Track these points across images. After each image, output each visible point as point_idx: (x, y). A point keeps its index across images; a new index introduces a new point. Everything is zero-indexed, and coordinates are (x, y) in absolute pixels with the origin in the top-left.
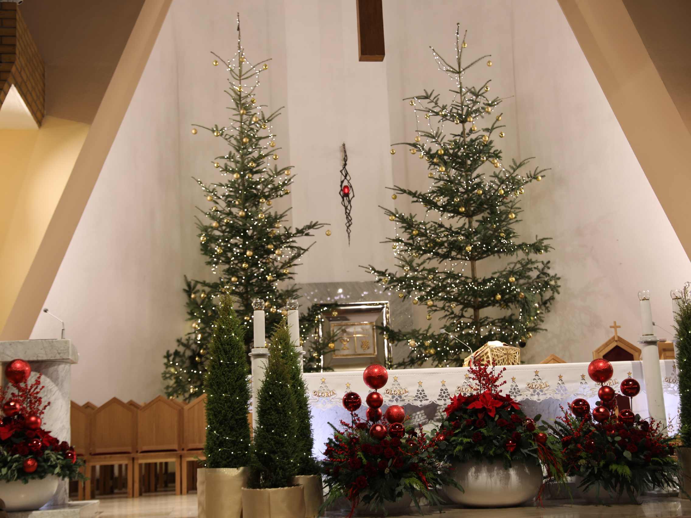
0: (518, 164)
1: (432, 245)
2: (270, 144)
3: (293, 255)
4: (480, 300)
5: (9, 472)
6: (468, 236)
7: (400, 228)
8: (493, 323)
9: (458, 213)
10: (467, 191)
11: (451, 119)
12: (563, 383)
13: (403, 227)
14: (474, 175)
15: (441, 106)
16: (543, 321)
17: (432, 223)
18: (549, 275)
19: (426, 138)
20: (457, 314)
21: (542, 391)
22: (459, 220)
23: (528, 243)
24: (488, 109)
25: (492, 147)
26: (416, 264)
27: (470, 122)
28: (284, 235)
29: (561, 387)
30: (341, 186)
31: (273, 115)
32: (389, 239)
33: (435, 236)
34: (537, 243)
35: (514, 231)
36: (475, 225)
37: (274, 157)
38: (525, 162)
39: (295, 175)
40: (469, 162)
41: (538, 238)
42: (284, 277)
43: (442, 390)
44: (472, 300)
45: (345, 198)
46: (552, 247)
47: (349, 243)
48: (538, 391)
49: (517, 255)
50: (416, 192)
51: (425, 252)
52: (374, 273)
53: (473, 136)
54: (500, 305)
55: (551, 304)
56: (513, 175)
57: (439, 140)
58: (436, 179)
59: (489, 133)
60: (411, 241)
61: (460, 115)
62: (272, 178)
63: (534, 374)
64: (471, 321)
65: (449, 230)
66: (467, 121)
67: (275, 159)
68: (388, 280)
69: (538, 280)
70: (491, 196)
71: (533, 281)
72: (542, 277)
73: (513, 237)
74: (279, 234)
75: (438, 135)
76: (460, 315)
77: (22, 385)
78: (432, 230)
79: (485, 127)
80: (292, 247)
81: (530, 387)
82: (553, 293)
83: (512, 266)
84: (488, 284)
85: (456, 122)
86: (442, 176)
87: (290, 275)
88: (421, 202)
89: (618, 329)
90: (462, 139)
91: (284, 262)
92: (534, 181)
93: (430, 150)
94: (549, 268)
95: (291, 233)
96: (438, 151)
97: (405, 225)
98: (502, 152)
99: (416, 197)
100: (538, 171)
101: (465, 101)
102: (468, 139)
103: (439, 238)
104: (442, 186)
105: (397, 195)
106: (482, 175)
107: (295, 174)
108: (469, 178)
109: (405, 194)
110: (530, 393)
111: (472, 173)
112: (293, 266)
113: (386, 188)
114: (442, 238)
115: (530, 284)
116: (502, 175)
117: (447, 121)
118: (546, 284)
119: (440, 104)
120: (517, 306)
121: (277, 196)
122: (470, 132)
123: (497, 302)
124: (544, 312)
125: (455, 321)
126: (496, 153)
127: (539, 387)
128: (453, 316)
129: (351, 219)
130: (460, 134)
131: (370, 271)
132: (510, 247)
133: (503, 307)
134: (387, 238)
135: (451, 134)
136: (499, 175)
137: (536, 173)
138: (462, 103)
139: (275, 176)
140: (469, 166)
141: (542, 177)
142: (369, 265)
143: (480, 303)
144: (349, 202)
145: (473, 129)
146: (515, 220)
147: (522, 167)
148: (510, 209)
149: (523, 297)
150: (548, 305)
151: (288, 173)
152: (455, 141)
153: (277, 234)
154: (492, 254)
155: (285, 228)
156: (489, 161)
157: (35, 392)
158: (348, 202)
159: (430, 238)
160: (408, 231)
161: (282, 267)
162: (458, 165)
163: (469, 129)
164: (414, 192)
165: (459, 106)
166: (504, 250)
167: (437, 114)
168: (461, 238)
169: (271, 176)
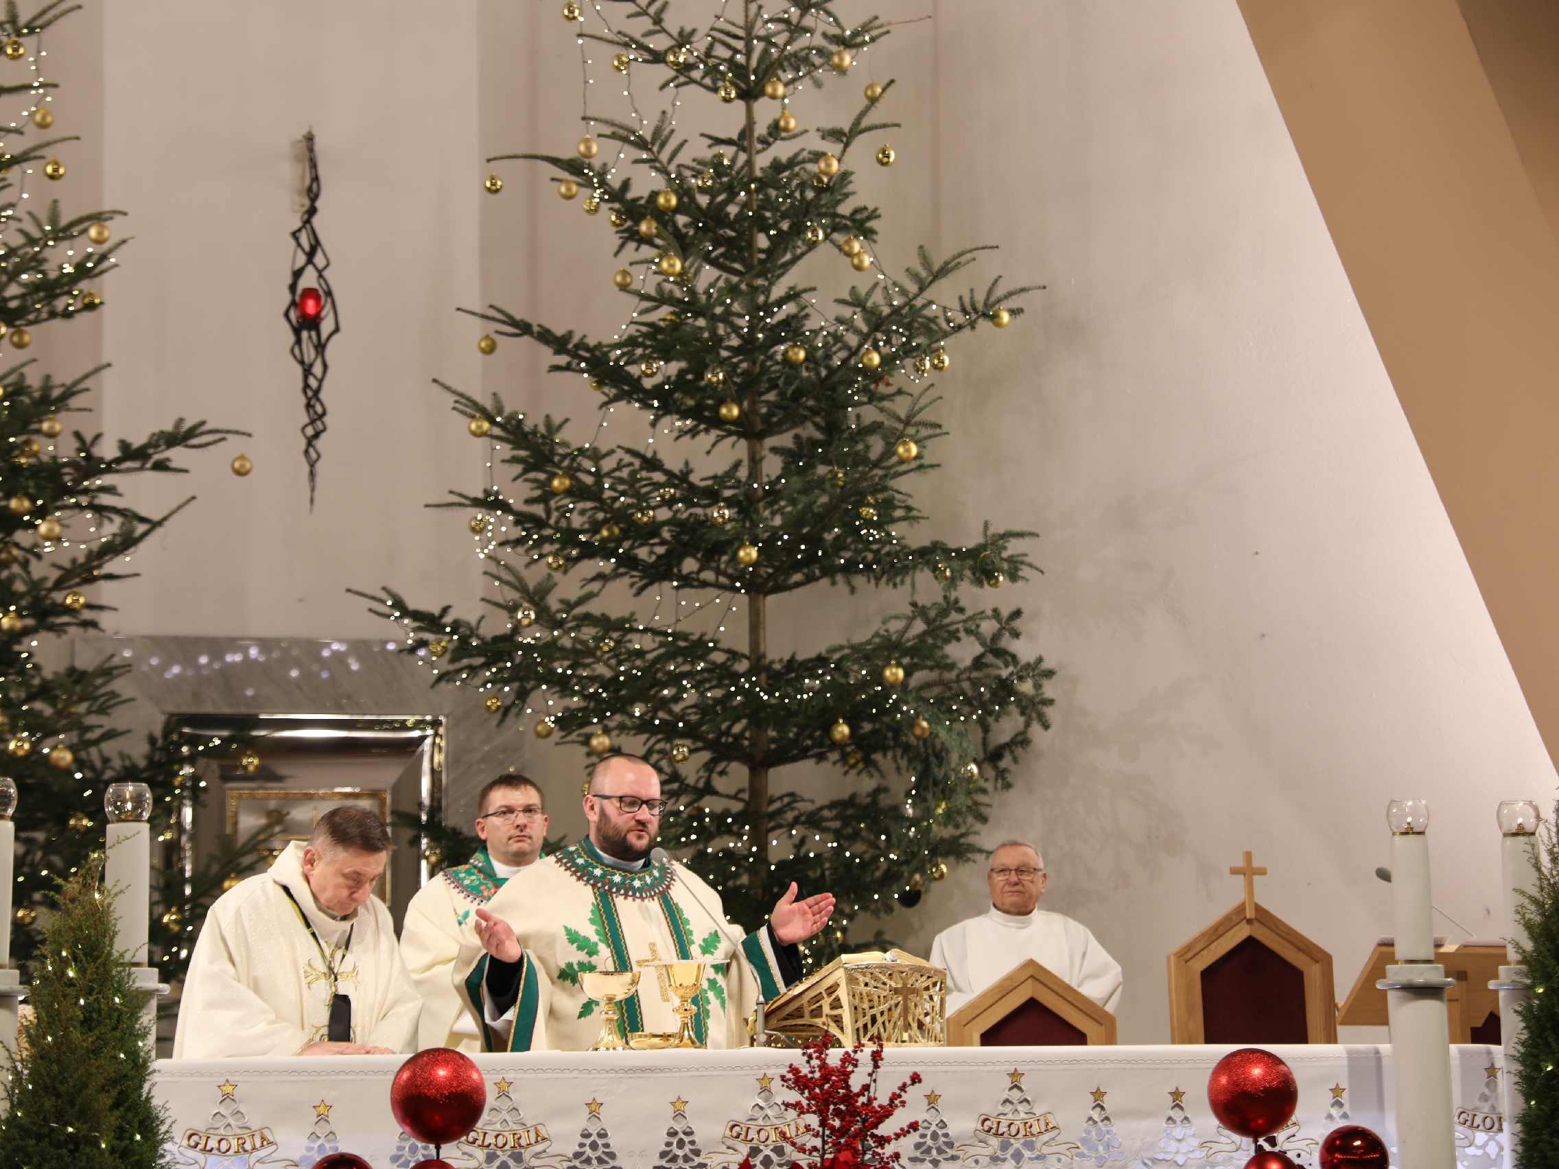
0: (936, 267)
1: (616, 531)
2: (32, 114)
3: (103, 540)
4: (772, 733)
6: (745, 506)
7: (503, 461)
8: (813, 821)
9: (716, 422)
10: (748, 347)
11: (707, 81)
12: (1107, 1119)
13: (514, 460)
14: (778, 291)
15: (675, 34)
16: (984, 819)
17: (620, 454)
18: (1014, 657)
19: (618, 144)
20: (691, 781)
21: (1030, 1146)
22: (714, 445)
23: (952, 545)
24: (841, 59)
25: (847, 195)
26: (562, 601)
27: (773, 97)
28: (72, 464)
29: (1099, 1132)
30: (293, 288)
31: (50, 7)
32: (461, 495)
33: (630, 501)
34: (983, 547)
35: (910, 502)
36: (772, 466)
37: (49, 170)
38: (963, 259)
39: (124, 242)
40: (762, 241)
41: (990, 533)
42: (65, 619)
43: (672, 1134)
44: (747, 734)
45: (305, 334)
46: (1035, 563)
47: (312, 501)
48: (1017, 1144)
49: (913, 585)
50: (570, 334)
51: (588, 552)
52: (401, 617)
53: (782, 150)
54: (844, 758)
55: (1015, 760)
56: (919, 302)
57: (664, 157)
58: (646, 297)
59: (840, 146)
60: (538, 510)
61: (740, 71)
62: (37, 249)
63: (1008, 1083)
64: (737, 807)
65: (681, 479)
66: (762, 93)
67: (52, 177)
68: (451, 647)
69: (975, 674)
70: (832, 371)
71: (958, 676)
72: (992, 665)
73: (904, 519)
74: (54, 458)
75: (660, 136)
76: (701, 784)
78: (621, 481)
79: (828, 125)
80: (99, 510)
81: (989, 1127)
82: (1027, 725)
83: (895, 626)
84: (807, 681)
85: (723, 93)
86: (667, 287)
87: (87, 615)
88: (582, 371)
89: (1256, 878)
90: (743, 157)
91: (67, 564)
92: (983, 324)
93: (626, 185)
94: (1016, 635)
95: (101, 460)
96: (654, 195)
97: (523, 453)
98: (879, 216)
99: (567, 352)
100: (1000, 291)
101: (759, 23)
102: (762, 161)
103: (642, 510)
104: (662, 324)
105: (497, 338)
106: (805, 291)
107: (125, 236)
108: (761, 299)
109: (526, 339)
110: (989, 1151)
111: (771, 284)
112: (102, 583)
113: (458, 309)
114: (653, 509)
115: (950, 688)
116: (877, 298)
117: (693, 87)
118: (1004, 690)
119: (672, 23)
120: (904, 763)
121: (53, 315)
122: (770, 134)
123: (835, 745)
124: (989, 786)
125: (682, 808)
126: (858, 217)
127: (1022, 1132)
128: (675, 786)
129: (324, 413)
130: (735, 137)
131: (387, 610)
132: (888, 554)
133: (853, 767)
134: (451, 492)
135: (702, 135)
136: (867, 300)
137: (992, 299)
138: (749, 27)
139: (51, 243)
140: (762, 256)
141: (1013, 312)
142: (384, 589)
143: (773, 746)
144: (320, 347)
145: (782, 123)
146: (914, 465)
147: (950, 276)
148: (900, 426)
149: (927, 734)
150: (1005, 763)
151: (100, 233)
152: (717, 163)
153: (45, 459)
154: (824, 573)
155: (78, 435)
156: (832, 241)
158: (316, 347)
159: (611, 507)
160: (532, 475)
161: (59, 585)
162: (721, 250)
163: (769, 121)
164: (559, 331)
165: (736, 37)
166: (868, 567)
167: (657, 58)
168: (723, 516)
169: (32, 241)
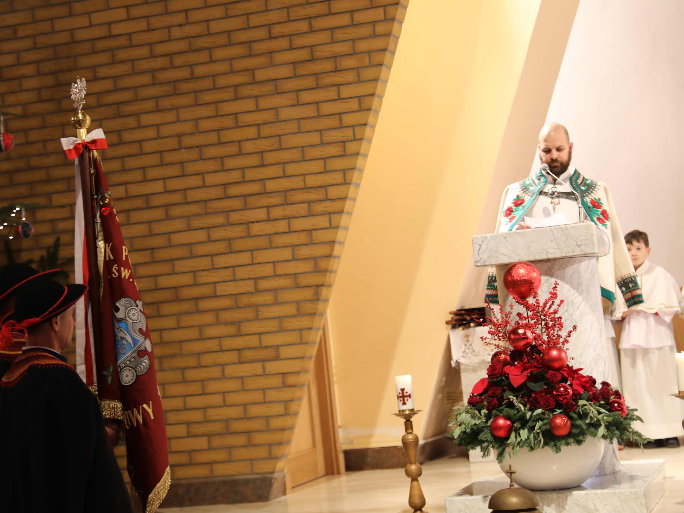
5: (532, 435)
77: (531, 300)
157: (551, 311)
